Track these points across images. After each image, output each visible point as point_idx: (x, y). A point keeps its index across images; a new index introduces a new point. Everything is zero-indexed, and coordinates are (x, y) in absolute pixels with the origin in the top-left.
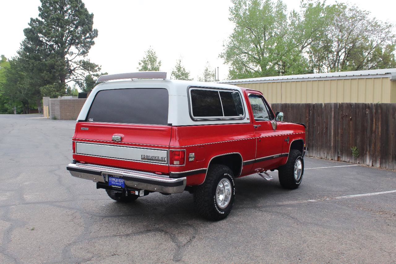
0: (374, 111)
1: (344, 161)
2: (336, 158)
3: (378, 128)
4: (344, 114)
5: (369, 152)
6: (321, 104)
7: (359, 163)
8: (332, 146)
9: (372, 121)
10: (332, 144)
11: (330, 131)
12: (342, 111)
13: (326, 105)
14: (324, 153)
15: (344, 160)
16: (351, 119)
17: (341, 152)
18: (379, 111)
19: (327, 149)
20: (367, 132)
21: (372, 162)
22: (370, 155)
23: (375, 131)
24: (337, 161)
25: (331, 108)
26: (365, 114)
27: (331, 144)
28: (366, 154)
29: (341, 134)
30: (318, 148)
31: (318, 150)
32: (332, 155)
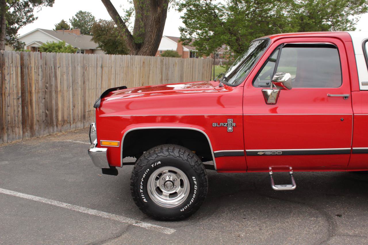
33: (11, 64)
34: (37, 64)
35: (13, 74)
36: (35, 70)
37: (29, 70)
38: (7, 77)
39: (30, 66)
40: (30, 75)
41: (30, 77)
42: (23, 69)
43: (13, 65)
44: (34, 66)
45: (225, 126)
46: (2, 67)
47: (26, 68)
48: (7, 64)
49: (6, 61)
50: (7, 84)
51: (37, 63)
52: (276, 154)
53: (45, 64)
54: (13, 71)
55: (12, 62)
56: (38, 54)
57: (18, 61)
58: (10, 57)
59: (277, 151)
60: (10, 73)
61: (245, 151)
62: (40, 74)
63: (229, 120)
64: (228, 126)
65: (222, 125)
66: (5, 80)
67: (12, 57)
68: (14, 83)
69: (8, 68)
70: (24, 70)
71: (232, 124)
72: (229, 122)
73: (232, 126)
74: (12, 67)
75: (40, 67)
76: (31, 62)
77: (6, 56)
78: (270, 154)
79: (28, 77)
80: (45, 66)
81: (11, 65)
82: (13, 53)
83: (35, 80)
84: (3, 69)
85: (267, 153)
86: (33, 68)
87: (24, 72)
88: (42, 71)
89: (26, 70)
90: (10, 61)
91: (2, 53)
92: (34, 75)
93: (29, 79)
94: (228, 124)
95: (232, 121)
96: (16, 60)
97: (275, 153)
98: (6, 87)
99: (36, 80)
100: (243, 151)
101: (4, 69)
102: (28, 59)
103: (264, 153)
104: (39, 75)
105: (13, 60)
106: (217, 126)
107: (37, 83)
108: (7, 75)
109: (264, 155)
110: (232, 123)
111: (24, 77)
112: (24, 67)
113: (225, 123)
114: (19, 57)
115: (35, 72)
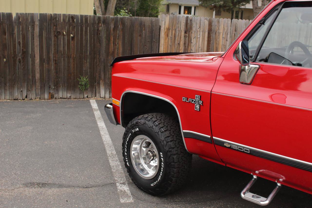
0: (112, 26)
1: (61, 98)
2: (46, 96)
3: (118, 49)
4: (58, 30)
5: (104, 80)
6: (10, 15)
7: (87, 97)
8: (37, 78)
9: (108, 39)
10: (38, 76)
11: (33, 57)
12: (56, 26)
13: (19, 16)
14: (22, 91)
15: (61, 96)
16: (73, 38)
17: (54, 86)
18: (120, 27)
19: (27, 85)
20: (99, 55)
21: (109, 92)
22: (105, 84)
23: (113, 52)
24: (48, 99)
25: (33, 22)
26: (98, 30)
27: (34, 76)
28: (99, 84)
29: (56, 60)
30: (8, 85)
31: (7, 88)
32: (39, 91)
33: (198, 28)
34: (226, 30)
35: (199, 38)
36: (223, 35)
37: (217, 35)
38: (193, 41)
39: (218, 31)
40: (218, 40)
41: (217, 42)
42: (210, 34)
43: (200, 29)
44: (222, 31)
45: (193, 102)
46: (190, 31)
47: (214, 33)
48: (194, 29)
49: (193, 26)
50: (193, 46)
51: (226, 28)
52: (243, 151)
53: (234, 30)
54: (200, 35)
55: (200, 27)
56: (228, 21)
57: (206, 26)
58: (198, 22)
59: (244, 147)
60: (196, 37)
61: (212, 137)
62: (229, 39)
63: (197, 96)
64: (195, 103)
65: (190, 101)
66: (191, 43)
67: (200, 23)
68: (200, 46)
69: (195, 32)
70: (212, 35)
71: (198, 102)
72: (196, 99)
73: (198, 104)
74: (200, 31)
75: (229, 33)
76: (220, 28)
77: (194, 22)
78: (237, 149)
79: (215, 41)
80: (234, 32)
81: (199, 30)
82: (202, 19)
83: (222, 45)
84: (190, 33)
85: (234, 147)
86: (221, 34)
87: (212, 37)
88: (231, 37)
89: (214, 35)
90: (197, 26)
91: (191, 19)
92: (222, 40)
93: (216, 43)
94: (196, 100)
95: (199, 97)
96: (204, 25)
97: (242, 149)
98: (191, 49)
99: (224, 45)
100: (210, 136)
101: (192, 33)
102: (217, 26)
103: (231, 146)
104: (227, 40)
105: (201, 25)
106: (187, 101)
107: (224, 48)
108: (194, 38)
109: (230, 148)
110: (199, 100)
111: (210, 42)
112: (212, 32)
113: (193, 100)
114: (207, 23)
115: (223, 37)
